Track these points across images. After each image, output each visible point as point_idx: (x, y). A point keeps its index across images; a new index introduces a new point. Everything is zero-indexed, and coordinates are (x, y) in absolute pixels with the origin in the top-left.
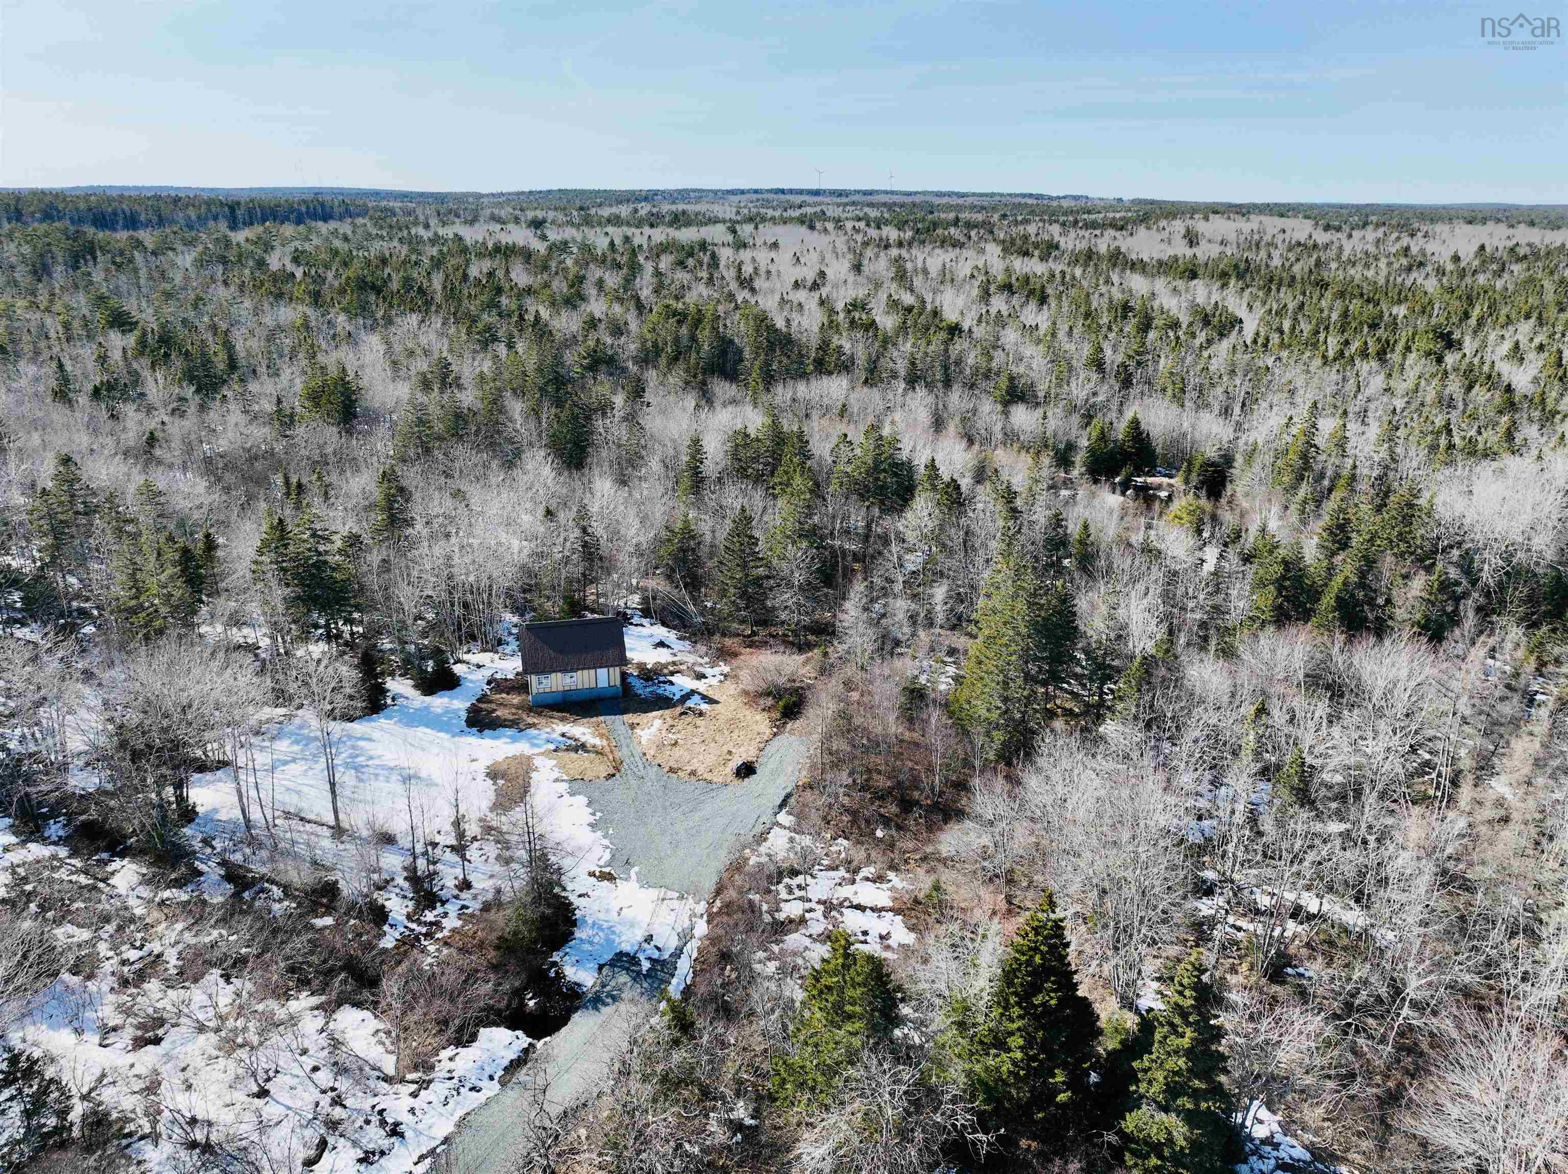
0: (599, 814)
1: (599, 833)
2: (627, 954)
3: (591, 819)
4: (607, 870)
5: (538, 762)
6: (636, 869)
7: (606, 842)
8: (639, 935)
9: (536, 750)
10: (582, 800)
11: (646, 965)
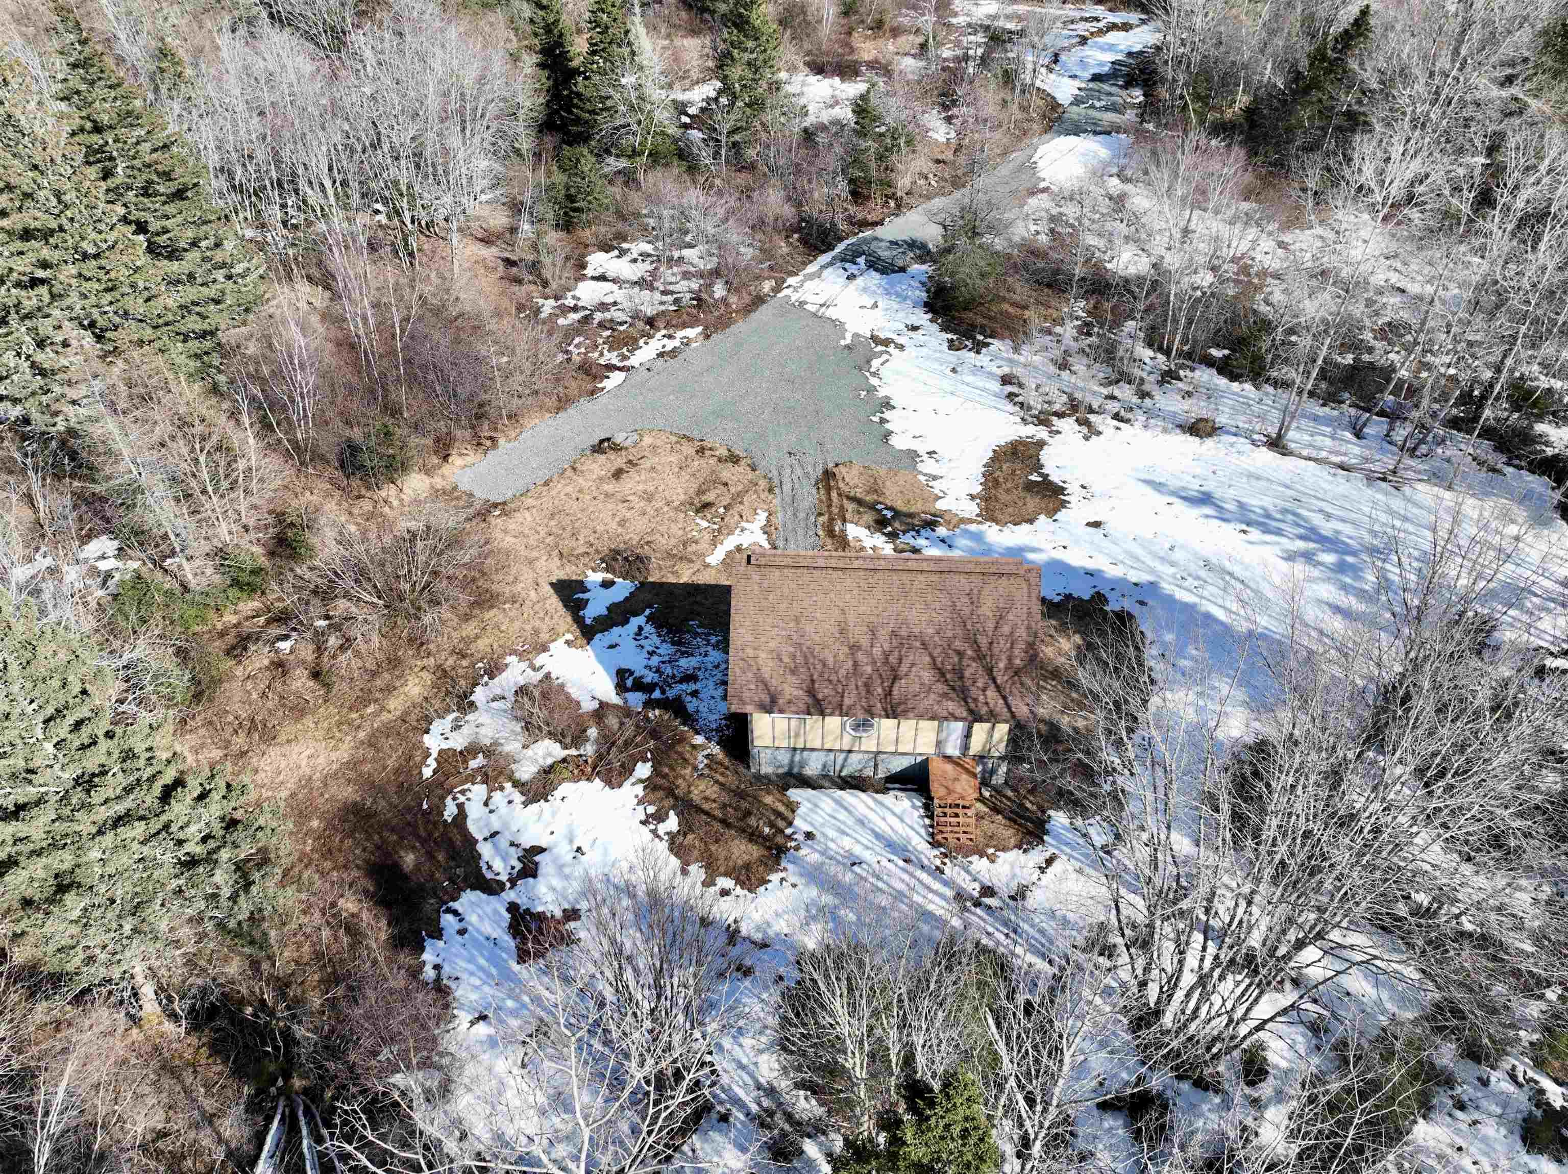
0: (876, 419)
1: (882, 393)
2: (876, 270)
3: (888, 415)
4: (880, 348)
5: (971, 509)
6: (843, 343)
7: (874, 381)
8: (860, 281)
9: (973, 527)
10: (899, 442)
11: (861, 260)
